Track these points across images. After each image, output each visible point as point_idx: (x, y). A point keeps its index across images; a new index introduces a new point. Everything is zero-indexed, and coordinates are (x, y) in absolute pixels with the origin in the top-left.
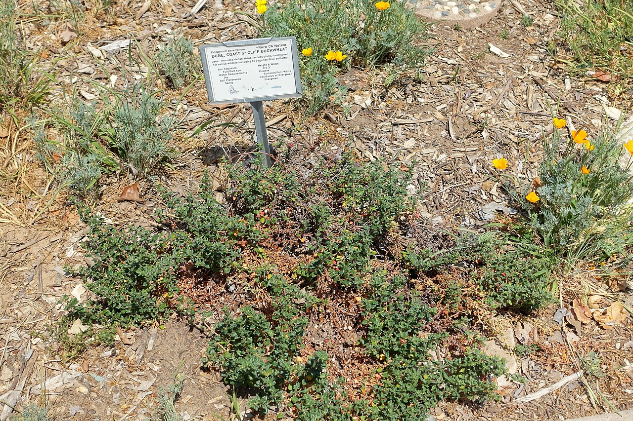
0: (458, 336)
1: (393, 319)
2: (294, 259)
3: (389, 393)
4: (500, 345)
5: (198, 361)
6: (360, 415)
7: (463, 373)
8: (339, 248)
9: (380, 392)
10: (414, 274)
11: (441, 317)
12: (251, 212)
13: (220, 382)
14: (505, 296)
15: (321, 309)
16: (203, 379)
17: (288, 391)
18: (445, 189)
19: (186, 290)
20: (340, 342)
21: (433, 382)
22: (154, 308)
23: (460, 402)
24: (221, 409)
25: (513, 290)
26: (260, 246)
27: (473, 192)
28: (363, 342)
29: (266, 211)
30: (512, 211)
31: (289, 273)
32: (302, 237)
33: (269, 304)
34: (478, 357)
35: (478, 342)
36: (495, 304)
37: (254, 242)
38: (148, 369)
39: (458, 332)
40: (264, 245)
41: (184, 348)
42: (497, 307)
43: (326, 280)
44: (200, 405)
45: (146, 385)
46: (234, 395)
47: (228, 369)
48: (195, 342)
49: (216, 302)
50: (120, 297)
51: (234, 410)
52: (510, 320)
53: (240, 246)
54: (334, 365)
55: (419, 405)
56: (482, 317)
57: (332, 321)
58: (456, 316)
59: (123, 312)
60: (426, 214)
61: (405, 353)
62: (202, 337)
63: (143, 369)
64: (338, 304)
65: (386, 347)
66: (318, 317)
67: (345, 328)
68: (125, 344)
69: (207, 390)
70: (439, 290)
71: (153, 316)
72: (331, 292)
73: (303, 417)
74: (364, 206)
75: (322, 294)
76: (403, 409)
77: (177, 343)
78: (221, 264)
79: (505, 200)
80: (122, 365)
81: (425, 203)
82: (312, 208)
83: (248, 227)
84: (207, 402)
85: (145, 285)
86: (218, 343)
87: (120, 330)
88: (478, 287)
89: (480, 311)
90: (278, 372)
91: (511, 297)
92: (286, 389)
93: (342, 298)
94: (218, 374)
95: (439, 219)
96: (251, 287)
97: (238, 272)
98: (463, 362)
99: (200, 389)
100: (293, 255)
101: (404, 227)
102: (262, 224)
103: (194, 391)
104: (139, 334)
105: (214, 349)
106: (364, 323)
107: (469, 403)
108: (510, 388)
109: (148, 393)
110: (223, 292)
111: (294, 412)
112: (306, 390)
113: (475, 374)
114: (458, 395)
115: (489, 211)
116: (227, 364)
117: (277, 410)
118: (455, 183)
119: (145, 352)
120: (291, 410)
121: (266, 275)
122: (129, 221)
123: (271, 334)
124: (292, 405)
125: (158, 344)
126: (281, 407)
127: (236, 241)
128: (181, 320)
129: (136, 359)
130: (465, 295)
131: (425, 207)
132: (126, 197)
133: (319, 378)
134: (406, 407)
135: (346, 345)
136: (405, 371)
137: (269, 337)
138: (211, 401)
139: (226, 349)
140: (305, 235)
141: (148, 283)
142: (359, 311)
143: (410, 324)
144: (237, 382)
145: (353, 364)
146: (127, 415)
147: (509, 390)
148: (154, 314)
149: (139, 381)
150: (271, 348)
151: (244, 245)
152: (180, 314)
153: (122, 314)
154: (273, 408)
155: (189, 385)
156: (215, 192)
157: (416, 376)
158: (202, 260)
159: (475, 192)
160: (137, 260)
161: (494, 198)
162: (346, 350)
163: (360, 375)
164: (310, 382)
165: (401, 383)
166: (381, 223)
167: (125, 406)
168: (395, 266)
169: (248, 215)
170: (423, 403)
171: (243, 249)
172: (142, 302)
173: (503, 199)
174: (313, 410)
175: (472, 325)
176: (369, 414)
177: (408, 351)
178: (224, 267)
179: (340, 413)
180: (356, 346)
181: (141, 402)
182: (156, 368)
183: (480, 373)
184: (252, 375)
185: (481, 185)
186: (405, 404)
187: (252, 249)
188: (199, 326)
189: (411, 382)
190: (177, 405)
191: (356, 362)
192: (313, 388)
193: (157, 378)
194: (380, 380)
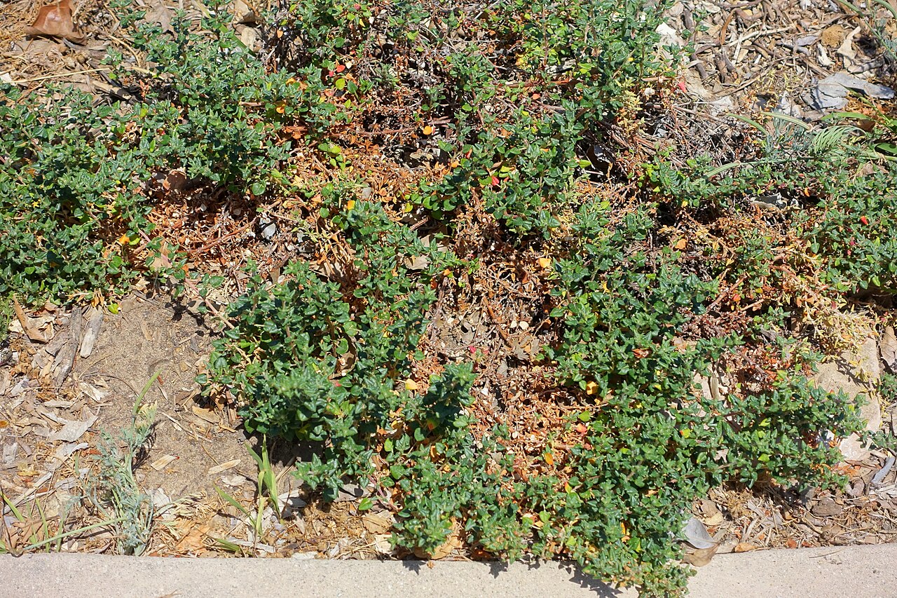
0: (759, 351)
1: (619, 306)
2: (407, 172)
3: (604, 466)
4: (849, 373)
5: (191, 384)
6: (538, 509)
7: (766, 428)
8: (506, 150)
9: (585, 462)
10: (667, 214)
11: (725, 308)
12: (316, 64)
13: (237, 429)
14: (866, 267)
15: (463, 281)
16: (199, 422)
17: (384, 454)
18: (741, 38)
19: (168, 231)
20: (501, 353)
21: (702, 444)
22: (96, 264)
23: (757, 491)
24: (235, 487)
25: (885, 253)
26: (333, 139)
27: (801, 49)
28: (551, 353)
29: (349, 65)
30: (884, 93)
31: (395, 201)
32: (426, 124)
33: (349, 267)
34: (803, 392)
35: (804, 361)
36: (843, 284)
37: (320, 130)
38: (80, 395)
39: (760, 342)
40: (342, 137)
41: (160, 354)
42: (848, 288)
43: (475, 219)
44: (192, 477)
45: (75, 429)
46: (265, 455)
47: (255, 403)
48: (185, 343)
49: (232, 259)
50: (22, 238)
51: (264, 489)
52: (871, 321)
53: (289, 136)
54: (485, 402)
55: (668, 493)
56: (813, 310)
57: (485, 309)
58: (756, 306)
59: (29, 270)
60: (697, 90)
61: (643, 380)
62: (200, 333)
63: (71, 394)
64: (500, 274)
65: (601, 364)
66: (455, 299)
67: (514, 325)
68: (34, 341)
69: (207, 447)
70: (721, 250)
71: (94, 283)
72: (486, 246)
73: (416, 509)
74: (565, 67)
75: (465, 249)
76: (634, 499)
77: (144, 343)
78: (245, 173)
79: (870, 68)
80: (24, 385)
81: (696, 68)
82: (449, 59)
83: (308, 95)
84: (207, 471)
85: (78, 214)
86: (235, 345)
87: (20, 309)
88: (809, 244)
89: (809, 297)
90: (364, 407)
91: (878, 269)
92: (379, 449)
93: (509, 261)
94: (233, 412)
95: (725, 103)
96: (310, 230)
97: (282, 195)
98: (770, 403)
99: (192, 442)
100: (405, 165)
101: (651, 112)
102: (339, 93)
103: (180, 447)
104: (63, 321)
105: (225, 357)
106: (556, 314)
107: (776, 495)
108: (866, 466)
109: (78, 447)
110: (251, 238)
111: (396, 498)
112: (423, 450)
113: (795, 429)
114: (755, 475)
115: (834, 92)
116: (251, 390)
117: (359, 493)
118: (764, 27)
119: (74, 359)
120: (389, 495)
121: (345, 202)
122: (49, 80)
123: (351, 329)
124: (392, 483)
125: (103, 344)
126: (368, 487)
127: (279, 126)
128: (155, 294)
129: (56, 374)
130: (779, 262)
131: (697, 74)
132: (44, 28)
133: (453, 428)
134: (640, 497)
135: (513, 362)
136: (642, 420)
137: (347, 337)
138: (215, 470)
139: (252, 358)
140: (433, 122)
141: (84, 211)
142: (546, 290)
143: (658, 318)
144: (272, 426)
145: (527, 402)
146: (31, 490)
147: (862, 469)
148: (97, 278)
149: (60, 420)
150: (350, 361)
151: (297, 136)
152: (154, 281)
153: (27, 276)
154: (350, 487)
155: (168, 432)
156: (240, 27)
157: (665, 429)
158: (203, 163)
159: (805, 49)
160: (60, 157)
161: (846, 62)
162: (514, 371)
163: (541, 425)
164: (432, 436)
165: (632, 443)
166: (600, 97)
167: (29, 471)
168: (629, 195)
169: (308, 70)
170: (678, 489)
171: (295, 144)
172: (69, 250)
173: (866, 66)
174: (437, 493)
175: (789, 329)
176: (559, 508)
177: (650, 376)
178: (253, 181)
179: (496, 503)
180: (535, 364)
181: (64, 465)
182: (98, 395)
183: (804, 429)
184: (306, 411)
185: (818, 34)
186: (638, 489)
187: (315, 146)
188: (194, 309)
189: (653, 442)
190: (140, 474)
191: (534, 397)
192: (439, 447)
193: (100, 415)
194: (584, 438)
